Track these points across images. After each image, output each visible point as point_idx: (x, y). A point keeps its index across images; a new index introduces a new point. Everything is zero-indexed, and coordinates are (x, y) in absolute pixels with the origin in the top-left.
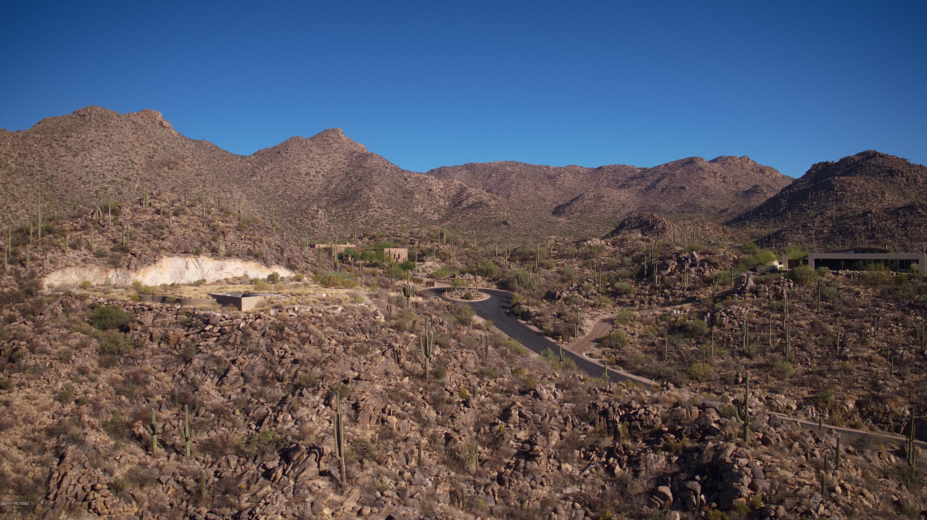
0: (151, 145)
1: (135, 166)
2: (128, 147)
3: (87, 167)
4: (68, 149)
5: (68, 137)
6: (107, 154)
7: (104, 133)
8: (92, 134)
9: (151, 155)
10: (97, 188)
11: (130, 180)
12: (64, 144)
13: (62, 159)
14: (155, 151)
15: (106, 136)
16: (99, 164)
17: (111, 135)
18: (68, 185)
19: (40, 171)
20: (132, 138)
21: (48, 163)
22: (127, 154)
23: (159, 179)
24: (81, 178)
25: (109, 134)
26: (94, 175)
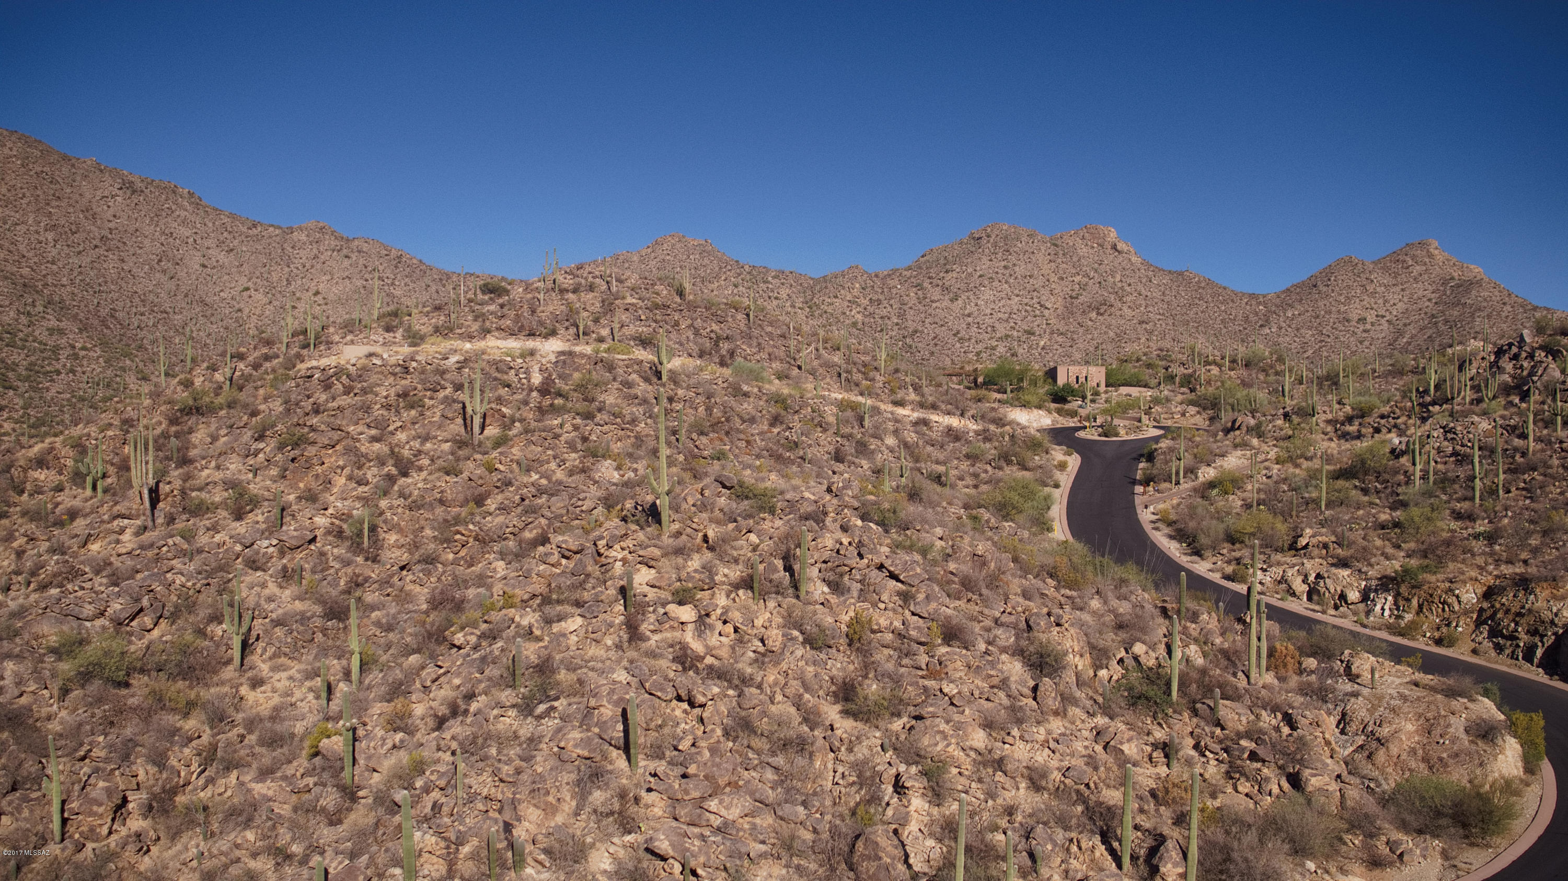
0: (1077, 279)
1: (1046, 312)
2: (1038, 282)
3: (969, 315)
4: (946, 289)
5: (947, 272)
6: (1003, 295)
7: (1003, 263)
8: (984, 265)
9: (1074, 294)
10: (980, 347)
11: (1033, 334)
12: (940, 283)
13: (934, 305)
14: (1083, 287)
15: (1005, 267)
16: (988, 311)
17: (1014, 265)
18: (936, 345)
19: (897, 324)
20: (1047, 268)
21: (912, 312)
22: (1035, 294)
23: (1081, 330)
24: (958, 332)
25: (1010, 265)
26: (978, 327)
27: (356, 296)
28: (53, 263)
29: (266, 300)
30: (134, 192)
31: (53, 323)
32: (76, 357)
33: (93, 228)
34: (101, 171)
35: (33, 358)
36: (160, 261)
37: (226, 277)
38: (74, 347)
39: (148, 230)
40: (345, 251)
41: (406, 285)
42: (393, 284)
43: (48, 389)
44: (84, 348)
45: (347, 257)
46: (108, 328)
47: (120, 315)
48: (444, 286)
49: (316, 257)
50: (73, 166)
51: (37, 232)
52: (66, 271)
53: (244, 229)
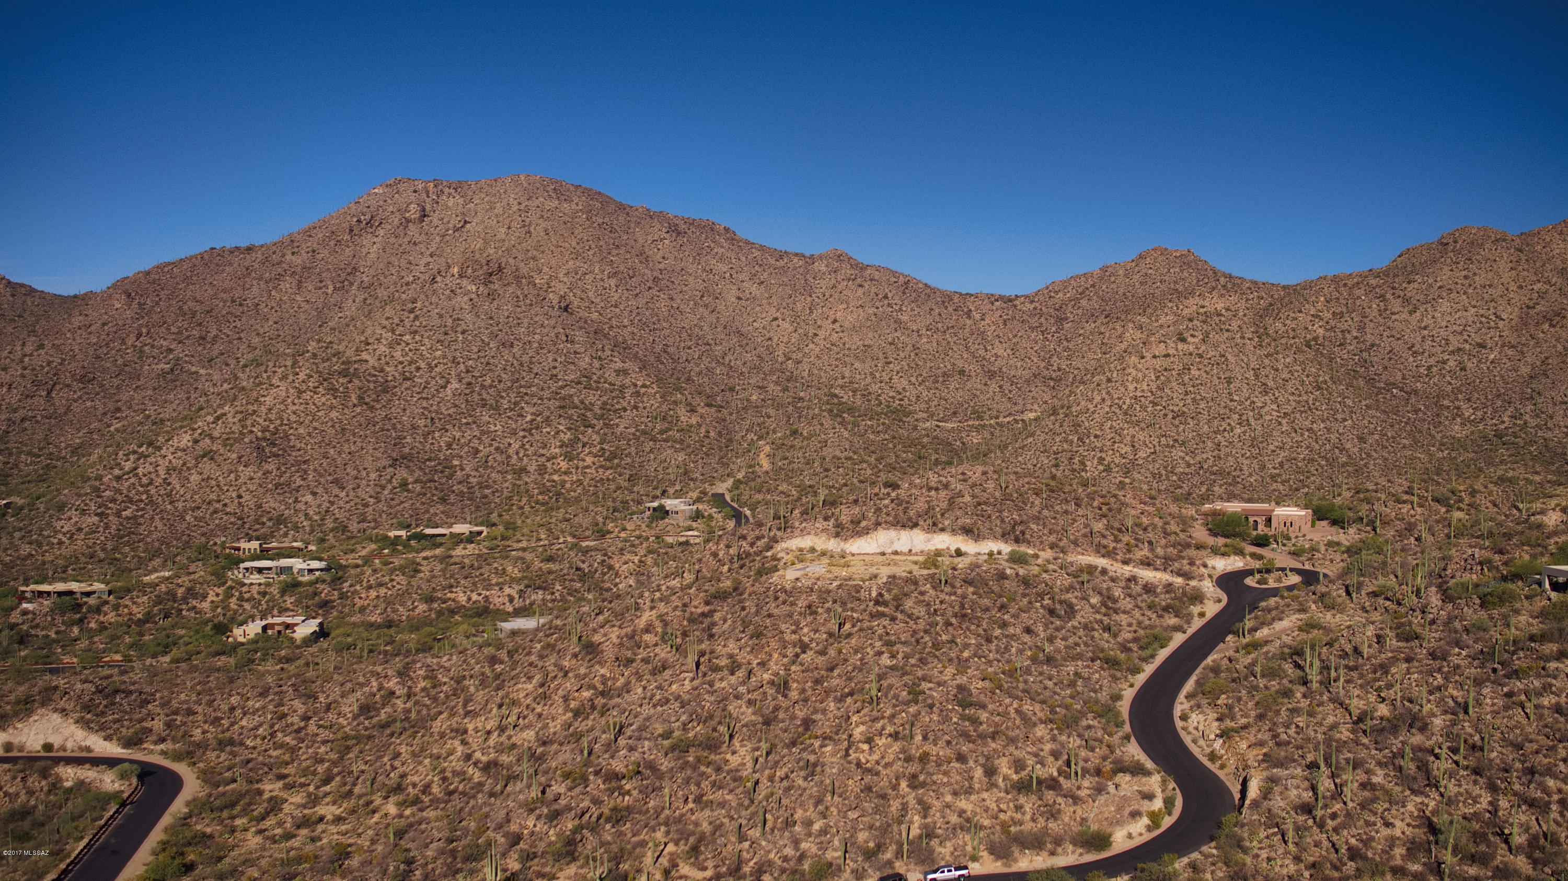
0: (1536, 287)
1: (1501, 324)
2: (1496, 292)
3: (1425, 328)
4: (1407, 301)
5: (1409, 283)
6: (1460, 306)
7: (1464, 273)
8: (1445, 275)
9: (1531, 304)
10: (1432, 361)
11: (1485, 347)
12: (1402, 294)
13: (1394, 317)
14: (1542, 295)
15: (1466, 277)
16: (1444, 324)
17: (1475, 274)
18: (1390, 359)
19: (1356, 338)
20: (1507, 276)
21: (1372, 325)
22: (1493, 304)
23: (1532, 343)
24: (1413, 346)
25: (1470, 274)
26: (1433, 341)
27: (869, 323)
28: (616, 306)
29: (791, 329)
30: (679, 234)
31: (619, 365)
32: (638, 394)
33: (646, 271)
34: (651, 217)
35: (605, 398)
36: (702, 296)
37: (758, 309)
38: (636, 385)
39: (692, 268)
40: (859, 281)
41: (913, 310)
42: (901, 310)
43: (617, 425)
44: (644, 386)
45: (861, 286)
46: (662, 363)
47: (671, 350)
48: (946, 308)
49: (834, 287)
50: (628, 214)
51: (602, 280)
52: (626, 313)
53: (772, 261)
